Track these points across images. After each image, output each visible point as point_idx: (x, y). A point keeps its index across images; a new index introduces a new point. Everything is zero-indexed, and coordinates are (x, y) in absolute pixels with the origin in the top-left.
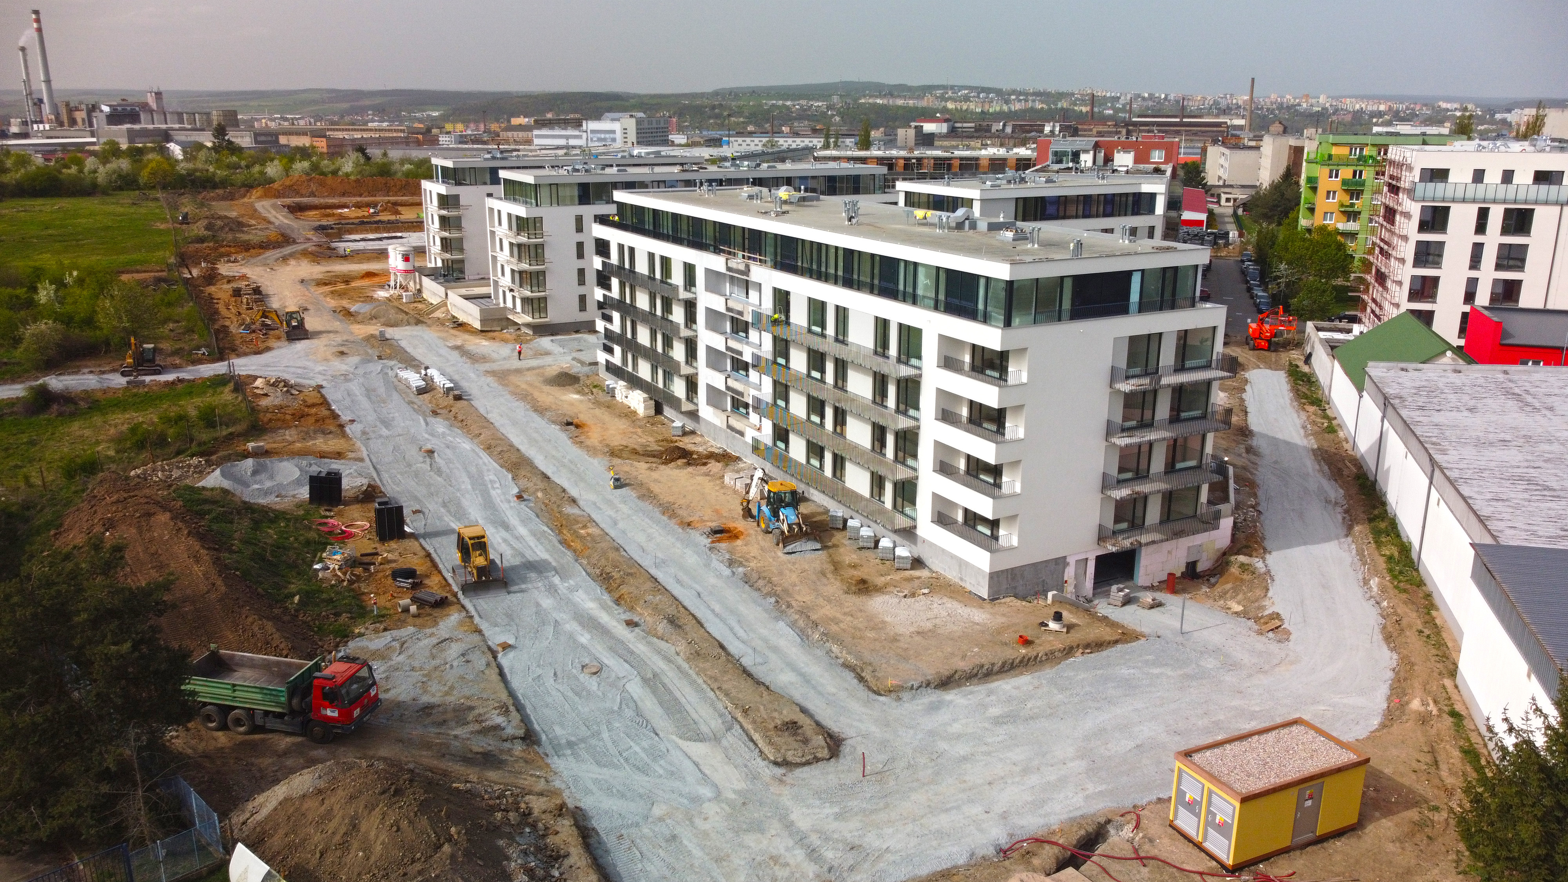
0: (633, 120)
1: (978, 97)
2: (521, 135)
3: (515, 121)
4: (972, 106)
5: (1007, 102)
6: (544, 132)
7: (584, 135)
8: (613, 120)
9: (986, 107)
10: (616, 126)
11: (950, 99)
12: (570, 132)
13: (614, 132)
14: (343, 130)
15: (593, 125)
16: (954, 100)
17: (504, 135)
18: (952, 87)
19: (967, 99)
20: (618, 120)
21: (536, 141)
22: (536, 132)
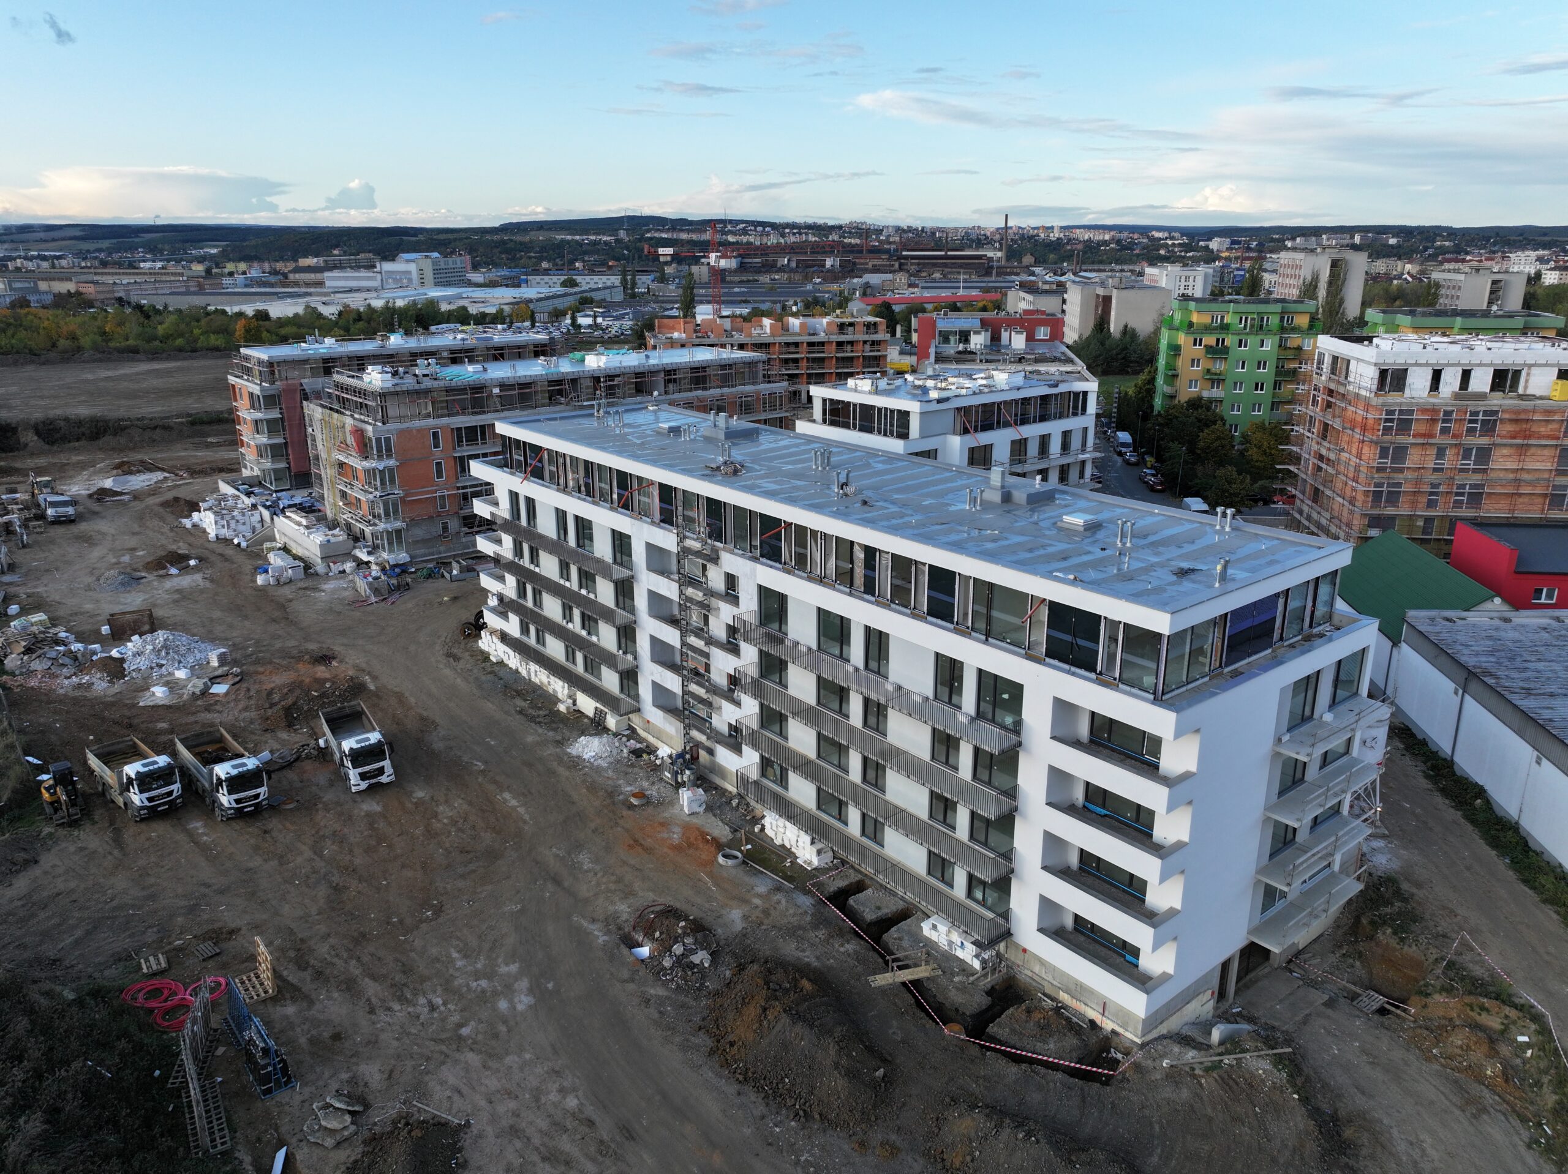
0: (429, 261)
1: (755, 230)
2: (311, 277)
3: (305, 262)
4: (751, 239)
5: (783, 235)
6: (336, 273)
7: (379, 276)
8: (408, 261)
9: (765, 240)
10: (413, 267)
11: (731, 232)
12: (363, 273)
13: (409, 272)
14: (113, 274)
15: (388, 266)
16: (734, 233)
17: (292, 277)
18: (731, 221)
19: (745, 232)
20: (413, 261)
21: (328, 283)
22: (327, 274)
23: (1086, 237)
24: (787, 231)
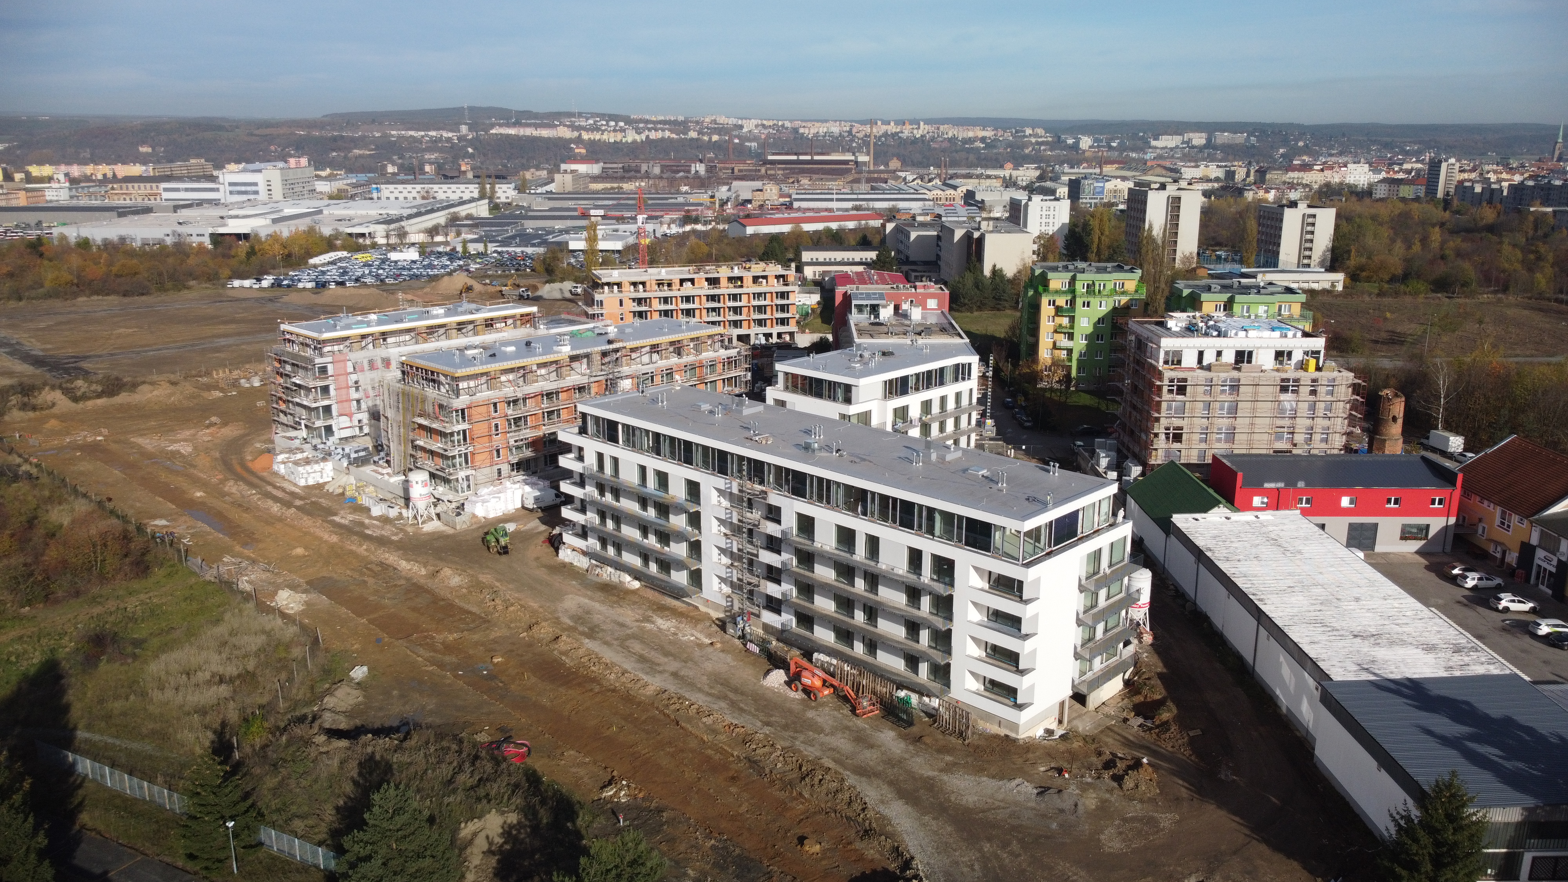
0: (278, 172)
1: (608, 125)
6: (173, 184)
7: (222, 188)
8: (254, 171)
10: (259, 178)
11: (581, 127)
12: (204, 184)
13: (255, 184)
15: (230, 177)
16: (586, 129)
19: (597, 128)
20: (260, 171)
21: (165, 195)
22: (163, 185)
23: (950, 135)
24: (641, 125)
